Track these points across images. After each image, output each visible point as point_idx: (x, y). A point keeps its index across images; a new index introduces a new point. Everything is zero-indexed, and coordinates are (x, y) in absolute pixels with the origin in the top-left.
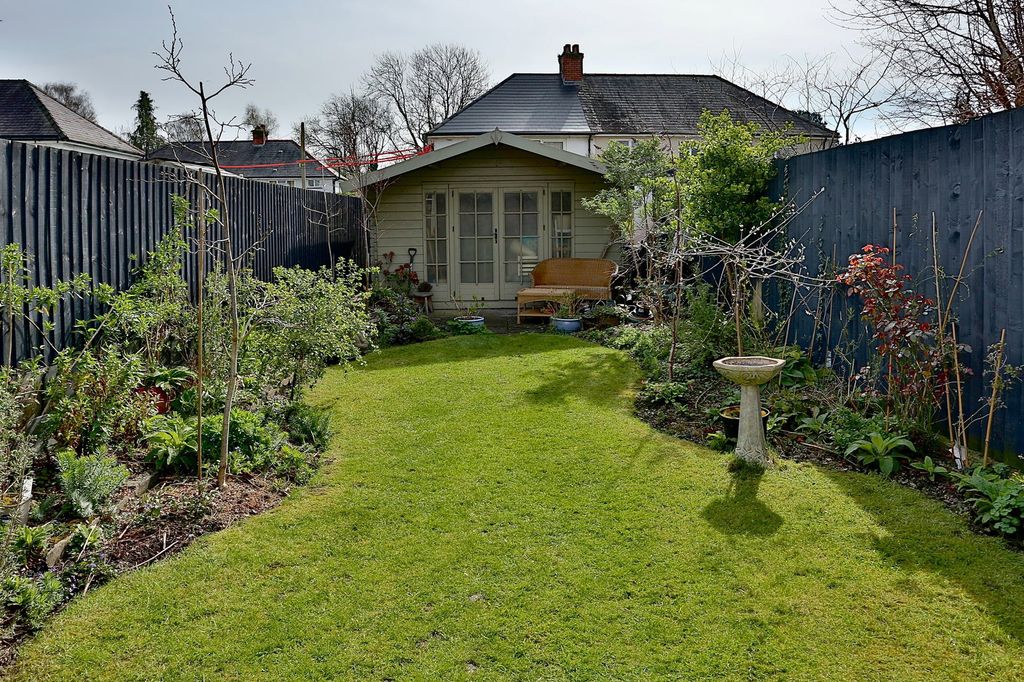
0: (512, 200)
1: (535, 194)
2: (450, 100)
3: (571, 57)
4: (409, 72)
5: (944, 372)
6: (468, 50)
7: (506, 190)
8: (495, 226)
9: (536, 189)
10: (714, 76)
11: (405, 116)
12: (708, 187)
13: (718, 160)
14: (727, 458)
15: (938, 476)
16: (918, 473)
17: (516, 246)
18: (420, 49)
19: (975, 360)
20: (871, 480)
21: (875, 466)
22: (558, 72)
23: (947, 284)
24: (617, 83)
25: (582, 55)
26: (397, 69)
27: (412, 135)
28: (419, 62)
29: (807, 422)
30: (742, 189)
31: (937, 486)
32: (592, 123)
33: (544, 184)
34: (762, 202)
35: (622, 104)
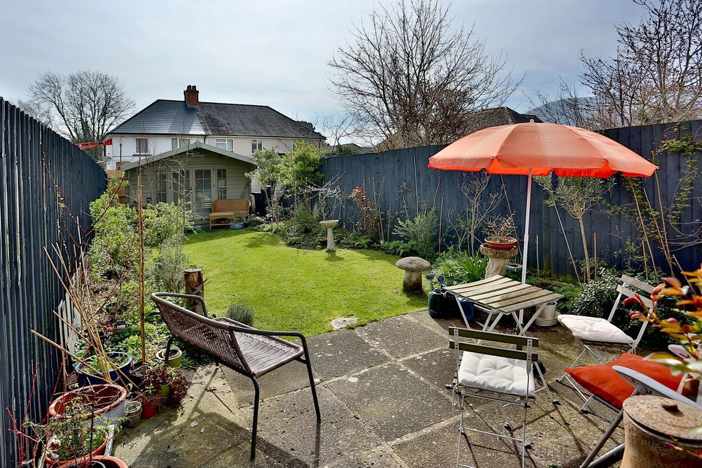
0: (198, 173)
1: (210, 170)
2: (97, 108)
3: (192, 92)
4: (65, 87)
5: (378, 221)
6: (109, 76)
7: (196, 169)
8: (191, 186)
9: (209, 168)
10: (267, 107)
11: (63, 116)
12: (299, 169)
13: (302, 158)
14: (325, 250)
15: (378, 247)
16: (373, 247)
17: (200, 195)
18: (74, 73)
19: (384, 216)
20: (363, 250)
21: (363, 248)
22: (184, 100)
23: (377, 196)
24: (217, 108)
25: (198, 92)
26: (56, 84)
27: (69, 128)
28: (73, 81)
29: (342, 241)
30: (312, 169)
31: (378, 249)
32: (205, 130)
33: (214, 165)
34: (317, 173)
35: (220, 119)
